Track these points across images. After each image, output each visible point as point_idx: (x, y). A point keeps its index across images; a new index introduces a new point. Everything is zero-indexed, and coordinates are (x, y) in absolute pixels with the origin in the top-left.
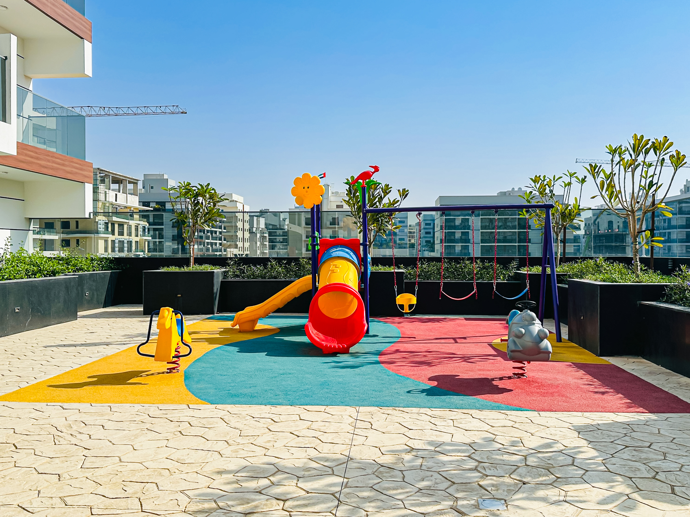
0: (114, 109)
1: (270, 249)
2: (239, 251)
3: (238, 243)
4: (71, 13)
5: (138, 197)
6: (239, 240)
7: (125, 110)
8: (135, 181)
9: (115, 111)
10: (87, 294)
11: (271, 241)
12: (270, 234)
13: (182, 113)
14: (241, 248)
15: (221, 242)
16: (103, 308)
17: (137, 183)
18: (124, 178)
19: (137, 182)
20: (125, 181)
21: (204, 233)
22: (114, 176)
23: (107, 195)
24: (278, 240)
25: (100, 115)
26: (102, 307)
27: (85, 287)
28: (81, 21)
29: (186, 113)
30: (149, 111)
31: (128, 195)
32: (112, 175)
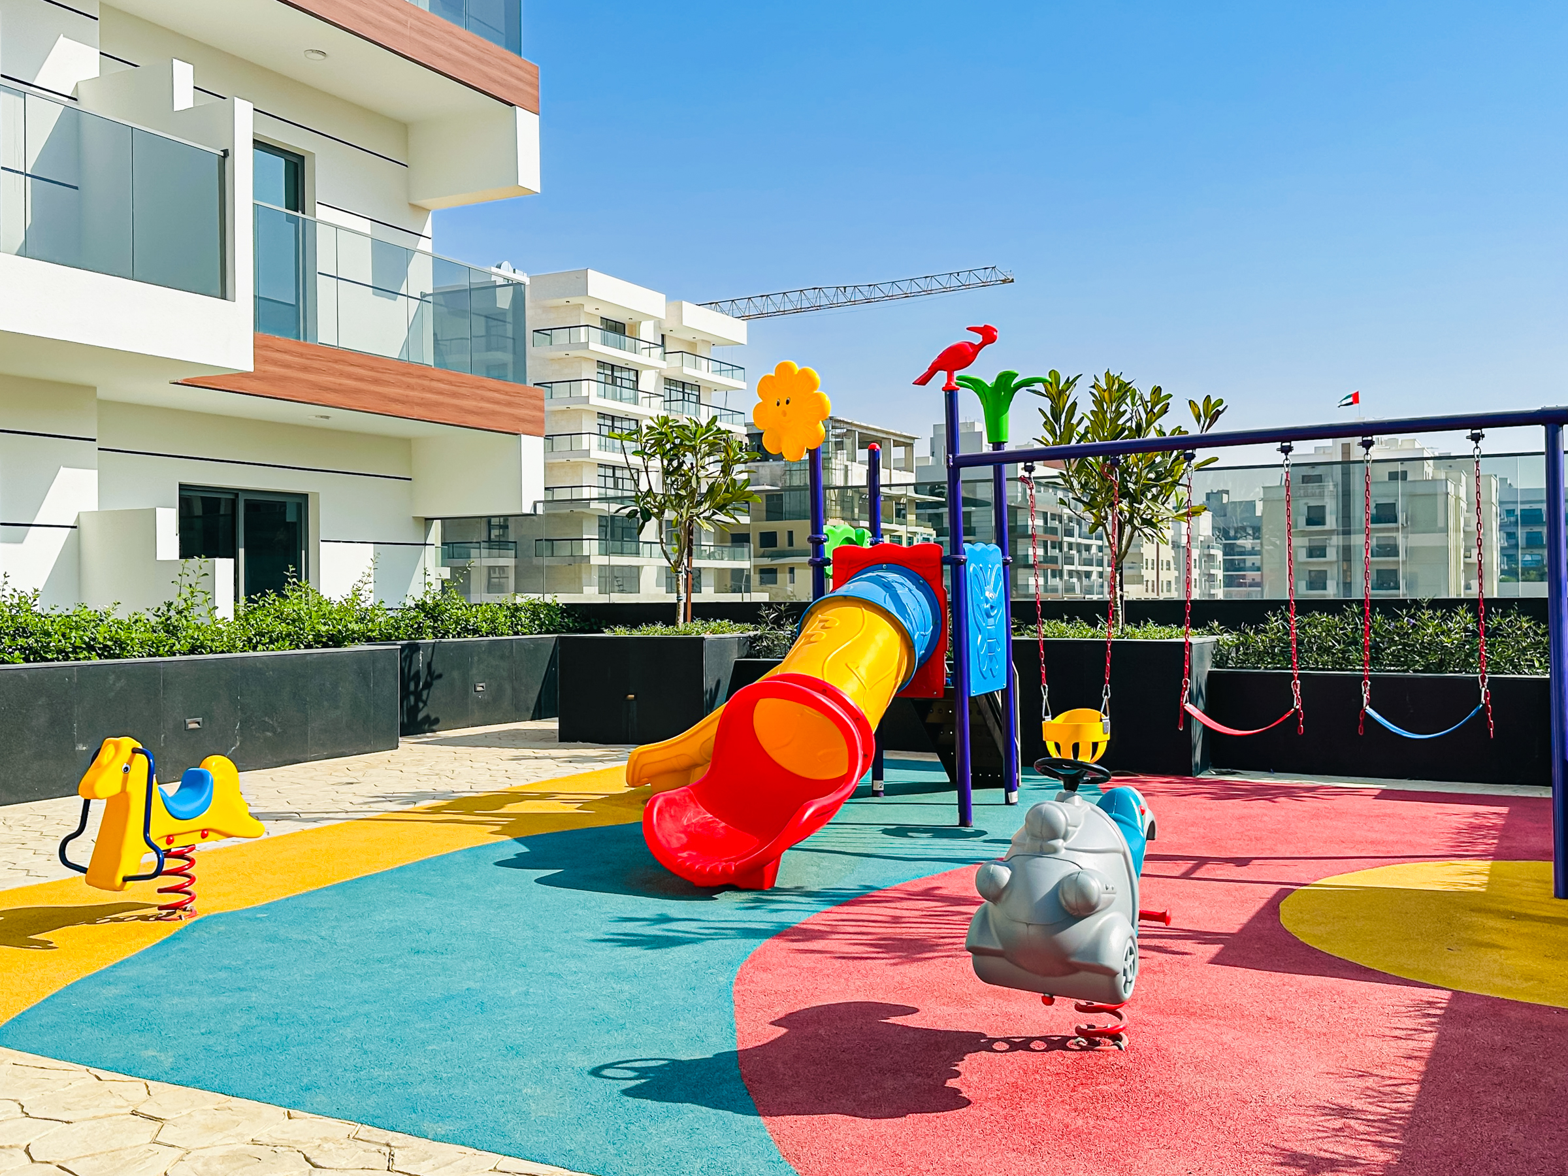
0: (865, 290)
1: (1226, 585)
2: (1147, 591)
3: (1144, 572)
4: (476, 47)
5: (914, 474)
6: (1147, 564)
7: (886, 289)
8: (908, 441)
9: (866, 293)
10: (479, 689)
11: (1229, 566)
12: (1228, 550)
13: (1004, 281)
14: (1150, 584)
15: (1100, 569)
16: (531, 720)
17: (911, 445)
18: (885, 436)
19: (911, 442)
20: (887, 441)
21: (1061, 550)
22: (865, 431)
23: (849, 472)
24: (1249, 564)
25: (839, 305)
26: (530, 715)
27: (474, 671)
28: (505, 65)
29: (1012, 281)
30: (936, 286)
31: (892, 470)
32: (860, 431)
